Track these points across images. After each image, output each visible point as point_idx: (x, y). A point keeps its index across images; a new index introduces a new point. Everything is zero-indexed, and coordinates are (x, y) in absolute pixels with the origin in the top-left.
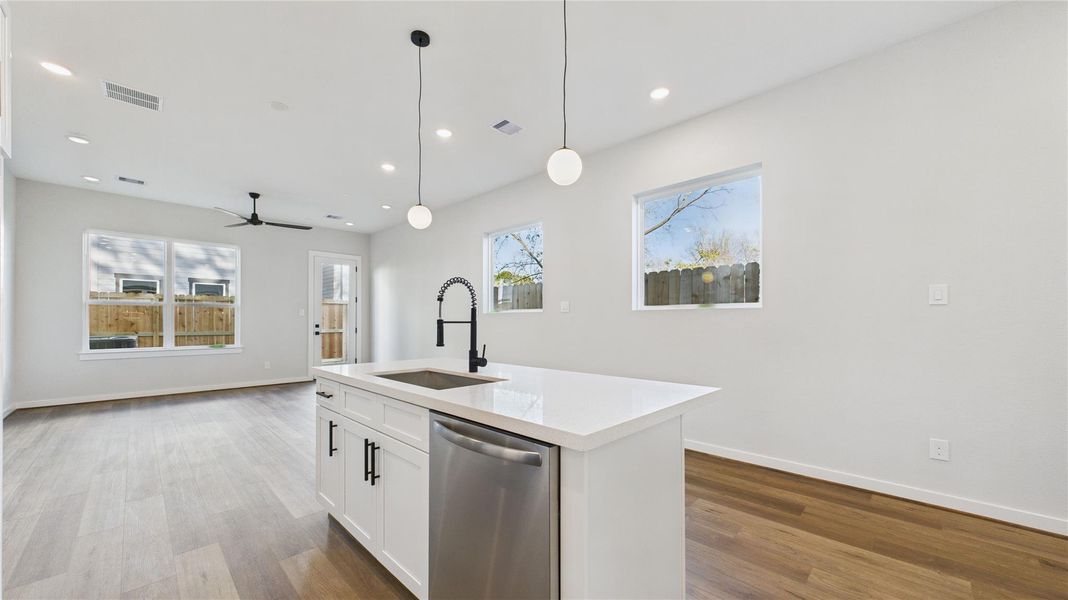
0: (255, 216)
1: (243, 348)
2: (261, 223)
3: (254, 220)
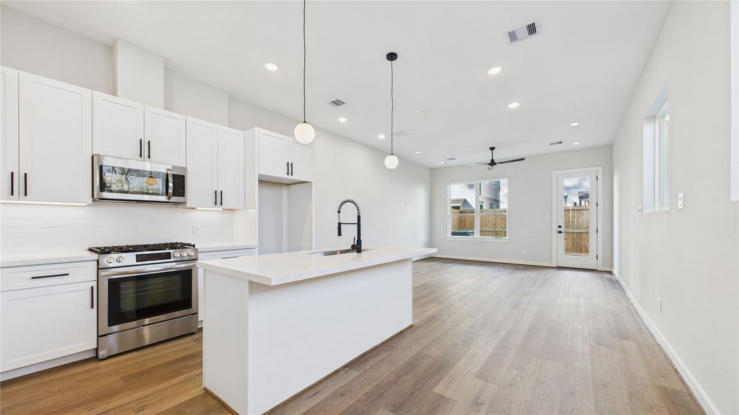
0: (492, 160)
1: (510, 240)
2: (496, 164)
3: (493, 163)
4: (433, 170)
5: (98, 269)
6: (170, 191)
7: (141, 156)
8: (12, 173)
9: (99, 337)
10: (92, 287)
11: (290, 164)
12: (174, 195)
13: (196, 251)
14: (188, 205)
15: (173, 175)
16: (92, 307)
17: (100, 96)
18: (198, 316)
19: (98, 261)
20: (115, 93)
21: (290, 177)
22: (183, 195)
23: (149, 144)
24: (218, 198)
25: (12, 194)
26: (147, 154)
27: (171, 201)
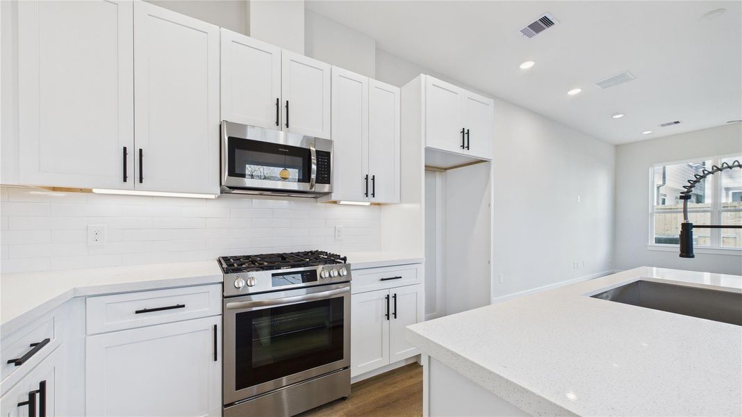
4: (618, 148)
5: (223, 297)
6: (313, 176)
7: (278, 125)
8: (125, 149)
9: (224, 406)
10: (215, 326)
11: (466, 131)
12: (317, 182)
13: (348, 267)
14: (334, 197)
15: (317, 152)
16: (216, 359)
17: (229, 35)
18: (350, 371)
19: (223, 283)
20: (247, 33)
21: (465, 152)
22: (328, 181)
23: (287, 107)
24: (370, 187)
25: (125, 180)
26: (284, 122)
27: (313, 190)
